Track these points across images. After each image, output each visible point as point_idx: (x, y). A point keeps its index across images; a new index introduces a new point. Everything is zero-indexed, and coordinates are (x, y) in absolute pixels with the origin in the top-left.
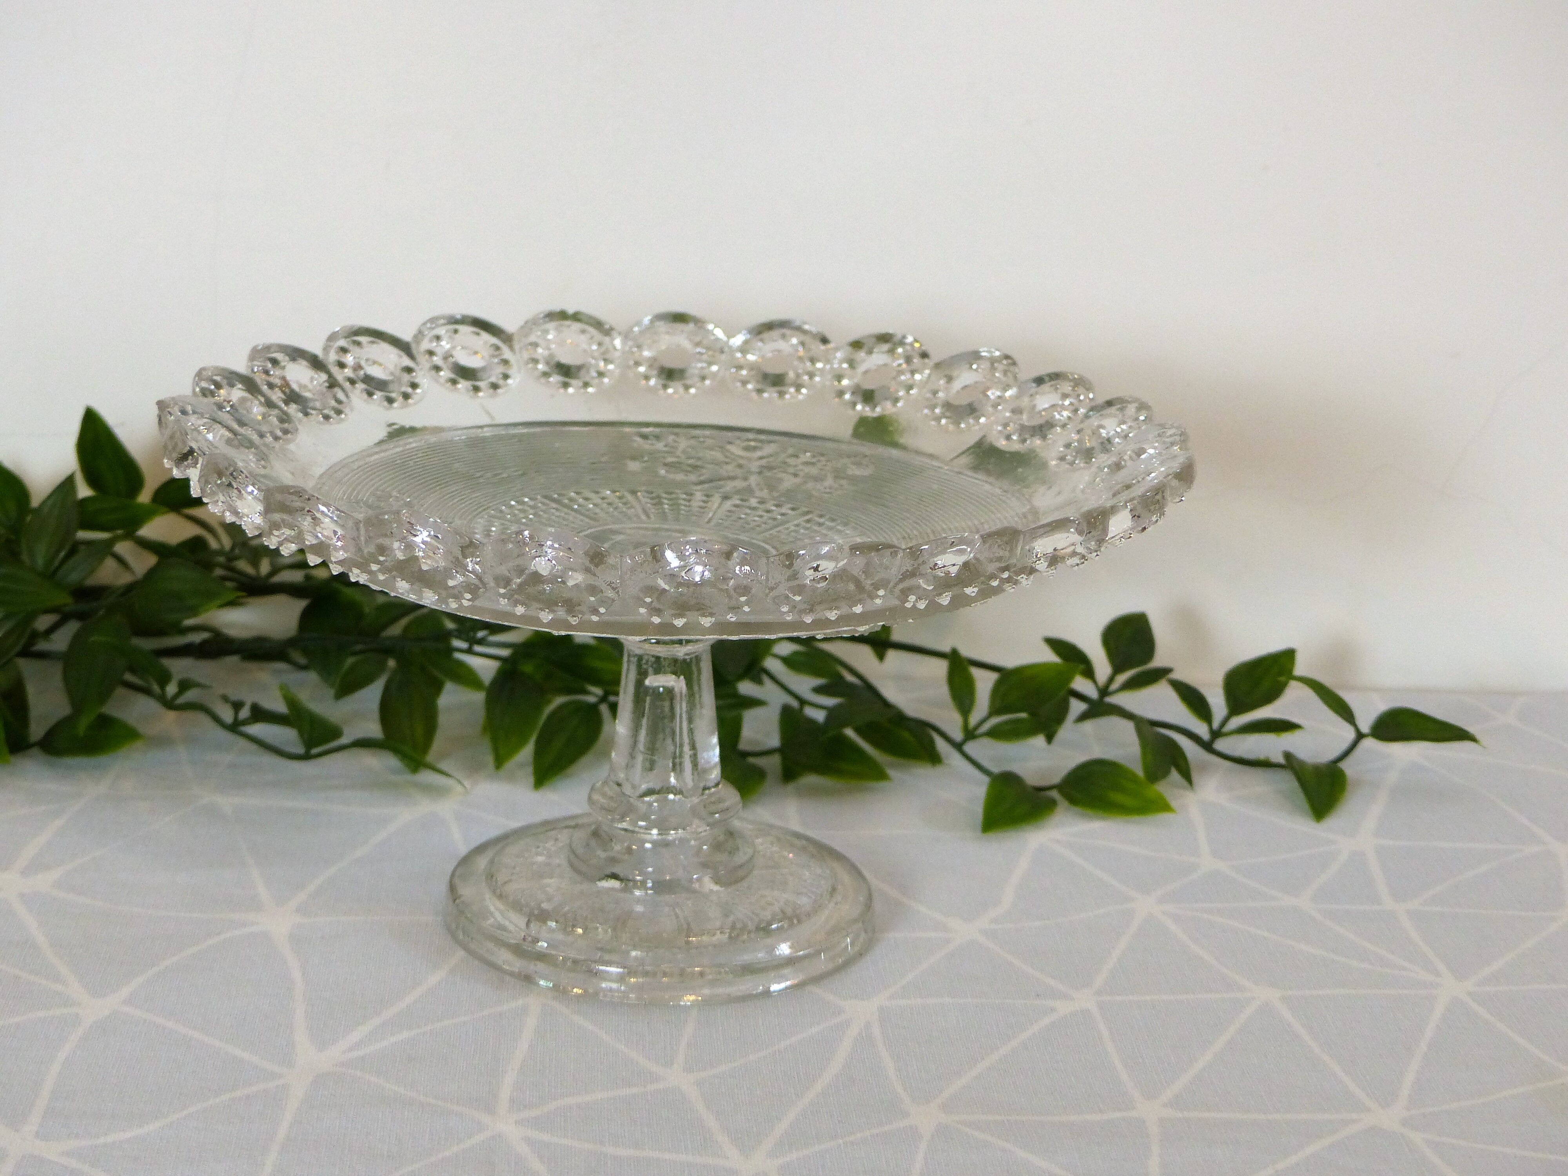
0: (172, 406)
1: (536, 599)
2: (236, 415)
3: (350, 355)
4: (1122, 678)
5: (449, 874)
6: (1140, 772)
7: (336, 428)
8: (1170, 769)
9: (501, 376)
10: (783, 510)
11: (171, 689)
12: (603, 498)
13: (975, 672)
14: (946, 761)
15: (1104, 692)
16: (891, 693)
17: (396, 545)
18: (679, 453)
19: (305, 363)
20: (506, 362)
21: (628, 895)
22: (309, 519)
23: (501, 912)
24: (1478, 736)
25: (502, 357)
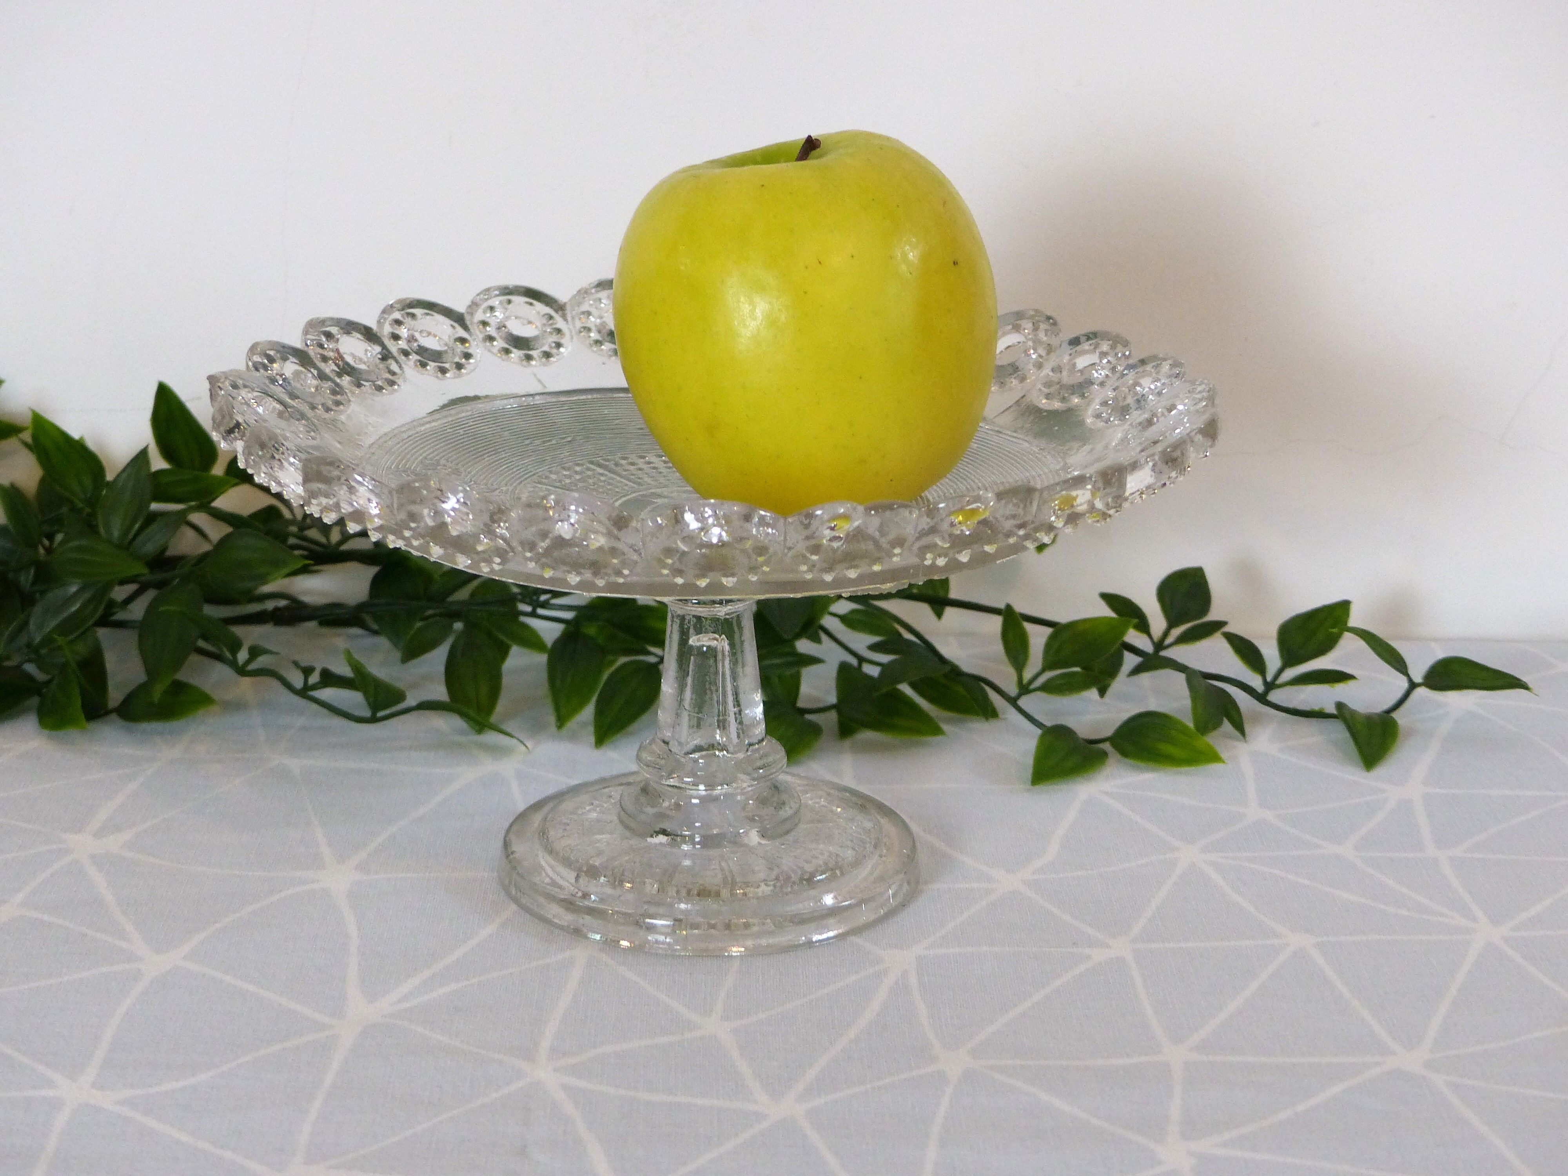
0: (222, 380)
1: (564, 563)
2: (289, 388)
3: (404, 327)
4: (1176, 632)
5: (505, 831)
6: (1191, 725)
7: (386, 398)
8: (1222, 720)
9: (554, 345)
11: (242, 656)
13: (1028, 627)
14: (1000, 715)
15: (1159, 646)
16: (949, 650)
17: (426, 511)
19: (359, 336)
20: (559, 331)
21: (675, 850)
22: (345, 488)
23: (552, 867)
24: (1530, 685)
25: (554, 326)
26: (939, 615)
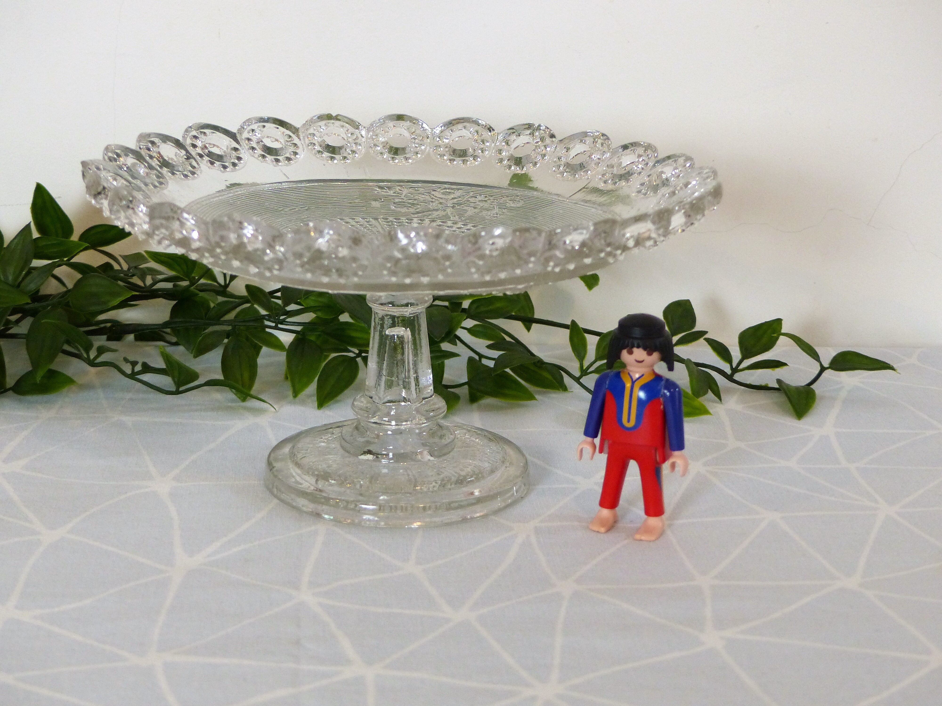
0: (90, 165)
1: (320, 268)
2: (131, 173)
3: (199, 140)
5: (267, 457)
6: (689, 391)
7: (191, 182)
8: (708, 390)
9: (292, 153)
10: (468, 227)
11: (93, 353)
12: (357, 222)
13: (587, 336)
14: (570, 389)
17: (232, 235)
18: (403, 197)
19: (172, 144)
20: (295, 145)
21: (378, 463)
22: (177, 222)
23: (298, 475)
24: (896, 366)
25: (292, 142)
26: (529, 329)
